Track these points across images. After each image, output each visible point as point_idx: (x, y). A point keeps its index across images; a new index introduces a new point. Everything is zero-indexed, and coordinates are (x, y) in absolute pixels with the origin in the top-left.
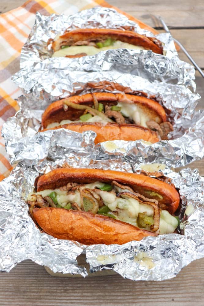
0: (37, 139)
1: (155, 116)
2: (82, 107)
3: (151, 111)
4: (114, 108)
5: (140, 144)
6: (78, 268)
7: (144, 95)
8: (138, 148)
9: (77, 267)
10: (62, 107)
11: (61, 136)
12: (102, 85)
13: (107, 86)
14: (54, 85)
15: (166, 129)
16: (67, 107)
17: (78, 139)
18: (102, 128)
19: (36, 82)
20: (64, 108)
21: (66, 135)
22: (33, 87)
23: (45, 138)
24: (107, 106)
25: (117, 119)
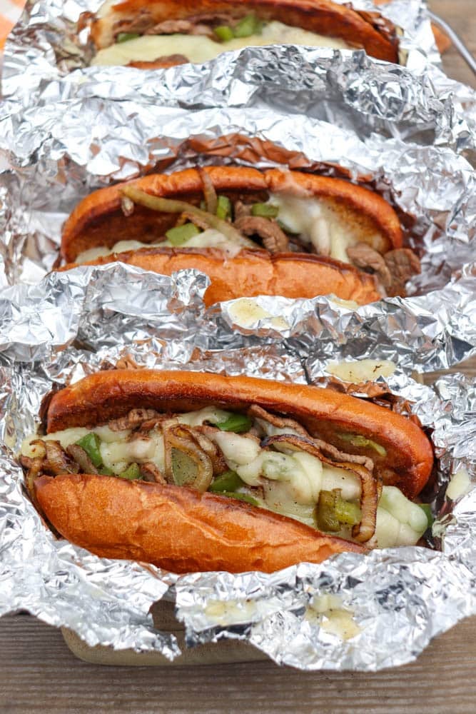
0: (47, 290)
1: (371, 232)
2: (172, 205)
3: (360, 219)
4: (260, 208)
5: (326, 306)
6: (153, 636)
7: (342, 174)
8: (322, 317)
9: (153, 632)
10: (117, 203)
11: (114, 285)
12: (228, 146)
13: (241, 148)
14: (96, 142)
15: (400, 268)
16: (132, 204)
17: (160, 292)
18: (226, 263)
19: (46, 136)
20: (123, 207)
21: (127, 280)
22: (38, 149)
23: (70, 289)
24: (239, 204)
25: (268, 240)
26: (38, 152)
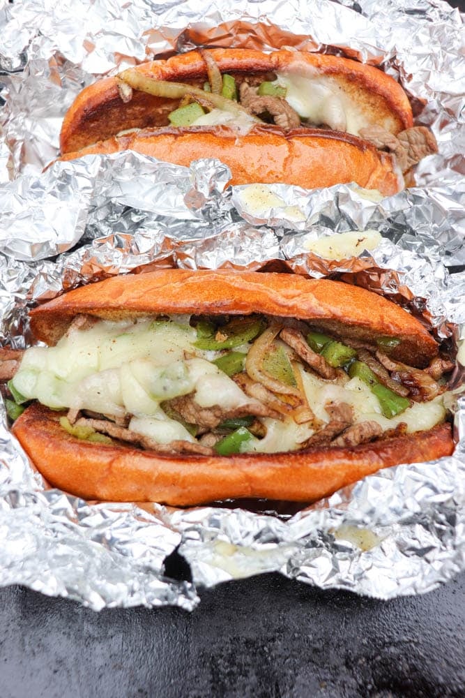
0: (51, 182)
1: (383, 114)
2: (174, 89)
3: (372, 100)
4: (268, 87)
5: (347, 197)
6: (165, 586)
7: (348, 55)
8: (341, 207)
9: (165, 581)
10: (114, 91)
11: (124, 178)
12: (230, 35)
13: (244, 37)
14: (89, 39)
15: (415, 147)
16: (130, 90)
17: (175, 186)
18: (237, 141)
19: (34, 32)
20: (121, 94)
21: (139, 171)
22: (27, 47)
23: (76, 181)
24: (245, 86)
25: (280, 117)
26: (27, 51)
